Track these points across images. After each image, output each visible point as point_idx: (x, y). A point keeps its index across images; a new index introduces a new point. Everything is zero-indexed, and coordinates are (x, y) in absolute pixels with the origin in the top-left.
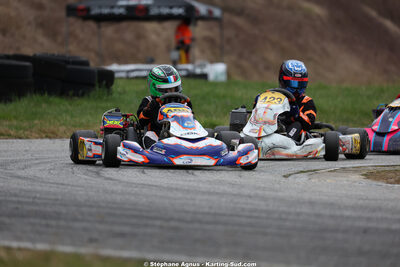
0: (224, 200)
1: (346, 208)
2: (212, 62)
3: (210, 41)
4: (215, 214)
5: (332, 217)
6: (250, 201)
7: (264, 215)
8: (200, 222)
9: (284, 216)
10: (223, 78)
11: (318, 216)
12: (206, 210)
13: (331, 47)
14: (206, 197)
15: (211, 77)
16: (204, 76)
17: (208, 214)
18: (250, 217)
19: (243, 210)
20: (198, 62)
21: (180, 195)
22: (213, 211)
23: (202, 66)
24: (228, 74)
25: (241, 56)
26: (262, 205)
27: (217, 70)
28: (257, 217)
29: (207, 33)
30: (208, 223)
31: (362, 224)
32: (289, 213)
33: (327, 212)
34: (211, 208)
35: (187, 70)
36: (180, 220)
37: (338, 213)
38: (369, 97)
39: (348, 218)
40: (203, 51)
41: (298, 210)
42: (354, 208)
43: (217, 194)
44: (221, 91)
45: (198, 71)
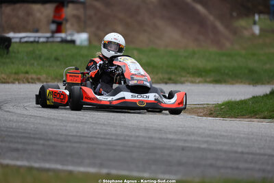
0: (86, 126)
1: (170, 133)
2: (79, 32)
3: (77, 18)
4: (80, 136)
5: (161, 139)
6: (104, 128)
7: (114, 137)
8: (70, 141)
9: (127, 138)
10: (86, 43)
11: (151, 138)
12: (75, 134)
13: (160, 23)
14: (74, 124)
15: (78, 42)
16: (73, 42)
17: (76, 136)
18: (104, 138)
19: (100, 133)
20: (69, 32)
21: (56, 123)
22: (78, 134)
23: (72, 35)
24: (90, 40)
25: (98, 28)
26: (113, 130)
27: (82, 38)
28: (109, 139)
29: (75, 12)
30: (75, 142)
31: (181, 144)
32: (131, 136)
33: (157, 135)
34: (77, 132)
35: (61, 37)
36: (56, 140)
37: (164, 136)
38: (185, 57)
39: (171, 140)
40: (72, 25)
41: (137, 134)
42: (175, 133)
43: (82, 122)
44: (85, 52)
45: (69, 38)
